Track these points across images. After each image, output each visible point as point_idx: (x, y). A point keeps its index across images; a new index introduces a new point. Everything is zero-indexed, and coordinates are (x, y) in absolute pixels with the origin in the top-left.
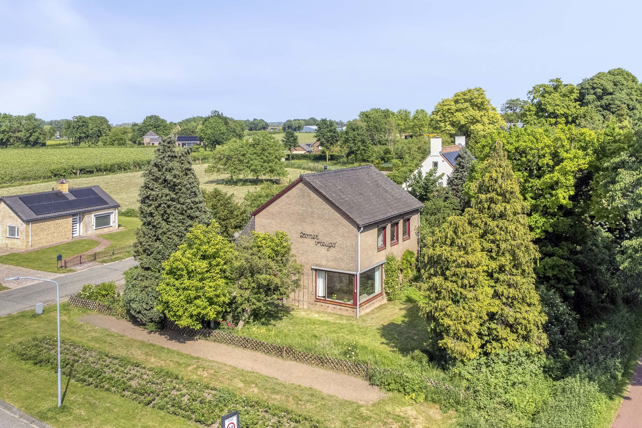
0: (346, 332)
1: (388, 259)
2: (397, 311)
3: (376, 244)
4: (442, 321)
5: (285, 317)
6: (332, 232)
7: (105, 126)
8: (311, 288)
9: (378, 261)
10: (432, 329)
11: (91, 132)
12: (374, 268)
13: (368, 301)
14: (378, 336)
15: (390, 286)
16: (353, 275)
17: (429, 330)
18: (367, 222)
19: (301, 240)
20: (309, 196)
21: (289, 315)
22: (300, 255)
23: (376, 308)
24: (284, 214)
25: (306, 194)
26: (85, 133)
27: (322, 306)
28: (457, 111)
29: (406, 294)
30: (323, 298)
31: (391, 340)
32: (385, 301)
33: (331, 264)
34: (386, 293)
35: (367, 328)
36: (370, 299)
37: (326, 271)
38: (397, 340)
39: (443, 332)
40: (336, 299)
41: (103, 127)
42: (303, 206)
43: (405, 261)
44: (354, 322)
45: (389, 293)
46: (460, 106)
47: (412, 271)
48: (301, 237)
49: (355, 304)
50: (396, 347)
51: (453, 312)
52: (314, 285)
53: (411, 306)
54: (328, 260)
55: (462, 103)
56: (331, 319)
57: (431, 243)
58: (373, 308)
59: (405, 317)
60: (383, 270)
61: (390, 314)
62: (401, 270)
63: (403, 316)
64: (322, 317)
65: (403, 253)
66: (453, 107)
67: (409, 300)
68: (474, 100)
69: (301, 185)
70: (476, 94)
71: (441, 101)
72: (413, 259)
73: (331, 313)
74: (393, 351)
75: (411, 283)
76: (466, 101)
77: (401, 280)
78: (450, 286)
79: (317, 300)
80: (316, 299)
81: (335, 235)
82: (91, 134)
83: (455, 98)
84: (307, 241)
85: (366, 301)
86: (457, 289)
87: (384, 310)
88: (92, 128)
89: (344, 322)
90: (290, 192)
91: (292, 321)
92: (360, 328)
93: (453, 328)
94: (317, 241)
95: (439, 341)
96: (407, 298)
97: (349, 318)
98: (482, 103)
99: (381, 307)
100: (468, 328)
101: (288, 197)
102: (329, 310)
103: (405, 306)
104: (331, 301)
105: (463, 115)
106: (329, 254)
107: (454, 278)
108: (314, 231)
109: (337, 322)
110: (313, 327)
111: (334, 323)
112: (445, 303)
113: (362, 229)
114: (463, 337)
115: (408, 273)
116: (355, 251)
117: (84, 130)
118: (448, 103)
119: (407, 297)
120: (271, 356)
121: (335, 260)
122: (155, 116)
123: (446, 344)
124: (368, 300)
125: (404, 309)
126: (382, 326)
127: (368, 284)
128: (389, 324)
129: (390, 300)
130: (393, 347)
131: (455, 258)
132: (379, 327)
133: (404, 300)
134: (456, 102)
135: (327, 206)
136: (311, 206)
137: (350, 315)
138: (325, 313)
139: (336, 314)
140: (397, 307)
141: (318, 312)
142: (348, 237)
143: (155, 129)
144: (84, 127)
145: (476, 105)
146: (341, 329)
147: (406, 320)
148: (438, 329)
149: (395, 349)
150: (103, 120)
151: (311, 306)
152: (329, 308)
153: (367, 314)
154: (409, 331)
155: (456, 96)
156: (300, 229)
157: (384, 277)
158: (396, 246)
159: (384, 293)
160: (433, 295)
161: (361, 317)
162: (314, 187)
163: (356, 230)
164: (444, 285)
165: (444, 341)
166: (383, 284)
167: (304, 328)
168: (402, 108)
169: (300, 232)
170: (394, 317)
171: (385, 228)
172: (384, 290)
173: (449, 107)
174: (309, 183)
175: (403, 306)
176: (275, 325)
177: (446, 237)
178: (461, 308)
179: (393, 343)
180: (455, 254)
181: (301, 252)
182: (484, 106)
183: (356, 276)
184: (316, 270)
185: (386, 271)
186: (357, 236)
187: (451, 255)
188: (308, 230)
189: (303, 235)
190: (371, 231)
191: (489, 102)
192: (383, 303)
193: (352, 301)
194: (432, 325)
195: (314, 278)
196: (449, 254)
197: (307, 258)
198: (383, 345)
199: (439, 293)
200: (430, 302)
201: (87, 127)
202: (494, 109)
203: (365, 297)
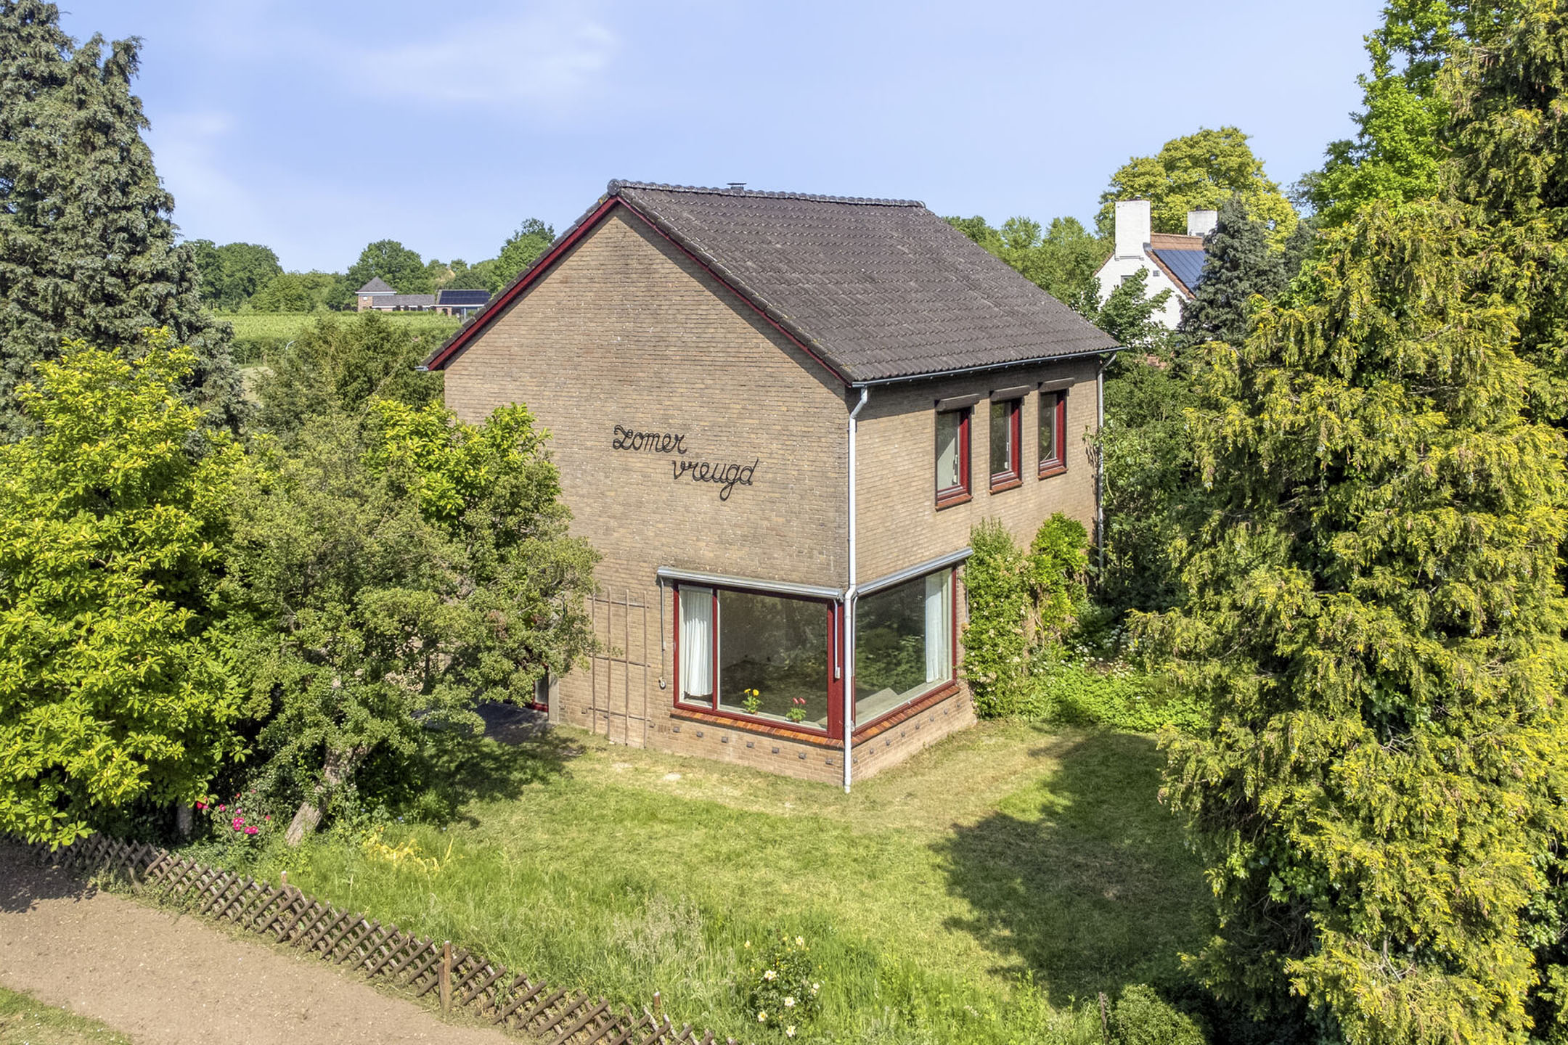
0: (788, 863)
1: (978, 543)
2: (1019, 760)
3: (929, 474)
4: (1308, 841)
5: (536, 785)
6: (740, 416)
7: (266, 268)
8: (658, 663)
9: (936, 549)
10: (1231, 881)
11: (227, 280)
12: (922, 577)
13: (895, 718)
14: (935, 886)
15: (989, 656)
16: (829, 602)
17: (1216, 888)
18: (887, 370)
19: (616, 458)
20: (648, 271)
21: (554, 777)
22: (613, 523)
23: (929, 749)
24: (551, 353)
25: (634, 263)
26: (212, 284)
27: (700, 736)
28: (1171, 190)
29: (1054, 692)
30: (705, 705)
31: (996, 905)
32: (968, 717)
33: (735, 555)
34: (973, 684)
35: (883, 840)
36: (902, 710)
37: (715, 587)
38: (1025, 905)
39: (1306, 903)
40: (761, 708)
41: (262, 271)
42: (623, 313)
43: (1047, 558)
44: (831, 812)
45: (983, 686)
46: (1178, 176)
47: (1076, 600)
48: (619, 445)
49: (836, 730)
50: (1019, 945)
51: (1382, 789)
52: (669, 645)
53: (1079, 739)
54: (723, 542)
55: (1186, 169)
56: (730, 795)
57: (1231, 377)
58: (915, 746)
59: (1054, 787)
60: (961, 591)
61: (990, 773)
62: (1034, 595)
63: (1046, 785)
64: (693, 784)
65: (1040, 525)
66: (1161, 180)
67: (1069, 715)
68: (1220, 159)
69: (614, 227)
70: (1224, 144)
71: (1127, 162)
72: (1080, 553)
73: (735, 769)
74: (1005, 973)
75: (1073, 648)
76: (1196, 162)
77: (1032, 635)
78: (1362, 625)
79: (682, 711)
80: (677, 705)
81: (753, 431)
82: (228, 286)
83: (1166, 155)
84: (642, 460)
85: (887, 718)
86: (1402, 640)
87: (962, 755)
88: (230, 272)
89: (787, 808)
90: (573, 261)
91: (559, 803)
92: (853, 843)
93: (1385, 886)
94: (679, 459)
95: (1293, 966)
96: (1058, 708)
97: (809, 792)
98: (1241, 169)
99: (950, 745)
100: (1477, 886)
101: (565, 281)
102: (730, 756)
103: (1053, 739)
104: (736, 718)
105: (1188, 202)
106: (727, 510)
107: (1383, 579)
108: (666, 418)
109: (755, 808)
110: (643, 832)
111: (741, 816)
112: (1326, 730)
113: (865, 396)
114: (1440, 945)
115: (1058, 606)
116: (834, 495)
117: (210, 278)
118: (1148, 168)
119: (1059, 700)
120: (391, 994)
121: (753, 538)
122: (390, 242)
123: (1334, 982)
124: (894, 714)
125: (1047, 751)
126: (952, 834)
127: (900, 649)
128: (985, 825)
129: (987, 714)
130: (1004, 946)
131: (1390, 451)
132: (937, 838)
133: (1046, 714)
134: (1170, 166)
135: (718, 309)
136: (655, 314)
137: (816, 777)
138: (710, 766)
139: (758, 774)
140: (1017, 745)
141: (685, 765)
142: (805, 435)
143: (389, 276)
144: (209, 270)
145: (1225, 175)
146: (763, 842)
147: (1062, 801)
148: (1274, 883)
149: (1015, 960)
150: (264, 256)
151: (658, 738)
152: (729, 749)
153: (891, 775)
154: (1080, 859)
155: (1168, 150)
156: (612, 411)
157: (964, 619)
158: (1011, 497)
159: (964, 686)
160: (1248, 684)
161: (860, 786)
162: (666, 231)
163: (838, 402)
164: (1323, 622)
165: (1320, 962)
166: (961, 650)
167: (601, 840)
168: (1016, 216)
169: (613, 424)
170: (1008, 789)
171: (964, 413)
172: (962, 673)
173: (1151, 179)
174: (645, 213)
175: (1043, 741)
176: (475, 823)
177: (1337, 325)
178: (1429, 761)
179: (1006, 923)
180: (1396, 425)
181: (618, 509)
182: (1246, 178)
183: (842, 605)
184: (676, 584)
185: (972, 593)
186: (844, 430)
187: (1370, 432)
188: (645, 418)
189: (625, 439)
190: (910, 419)
191: (1258, 169)
192: (958, 726)
193: (825, 720)
194: (1235, 860)
195: (669, 617)
196: (1354, 427)
197: (640, 532)
198: (958, 933)
199: (1287, 667)
200: (1227, 724)
201: (218, 267)
202: (1272, 189)
203: (884, 702)
